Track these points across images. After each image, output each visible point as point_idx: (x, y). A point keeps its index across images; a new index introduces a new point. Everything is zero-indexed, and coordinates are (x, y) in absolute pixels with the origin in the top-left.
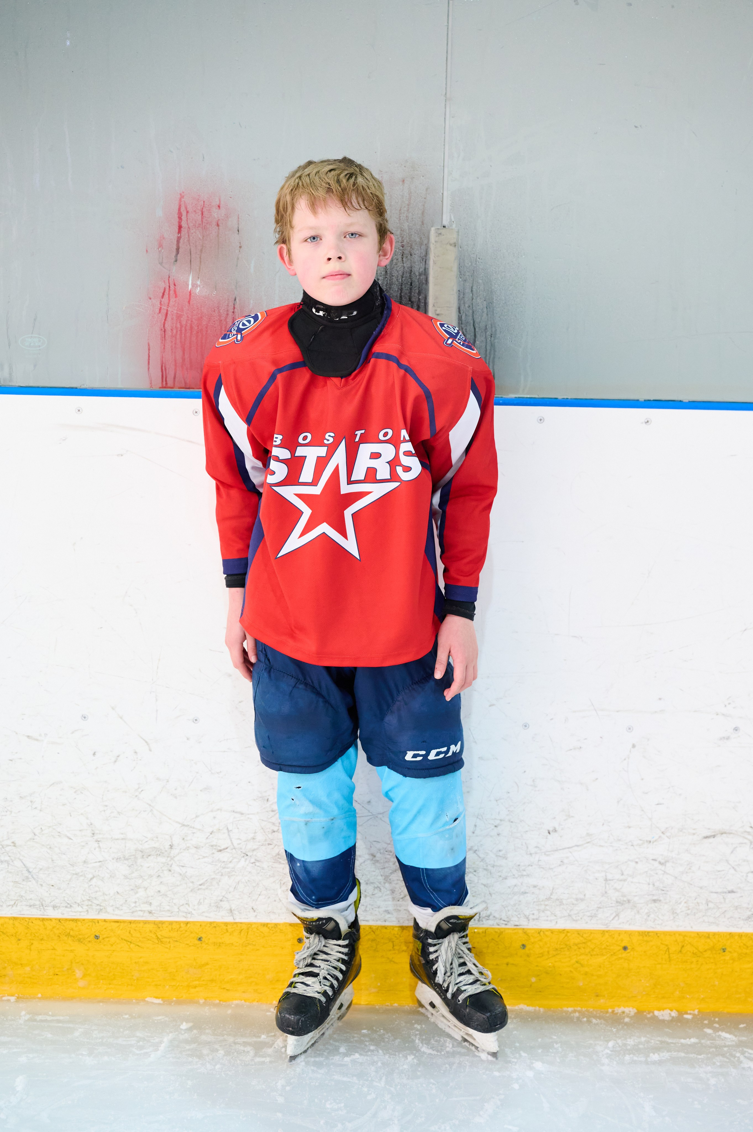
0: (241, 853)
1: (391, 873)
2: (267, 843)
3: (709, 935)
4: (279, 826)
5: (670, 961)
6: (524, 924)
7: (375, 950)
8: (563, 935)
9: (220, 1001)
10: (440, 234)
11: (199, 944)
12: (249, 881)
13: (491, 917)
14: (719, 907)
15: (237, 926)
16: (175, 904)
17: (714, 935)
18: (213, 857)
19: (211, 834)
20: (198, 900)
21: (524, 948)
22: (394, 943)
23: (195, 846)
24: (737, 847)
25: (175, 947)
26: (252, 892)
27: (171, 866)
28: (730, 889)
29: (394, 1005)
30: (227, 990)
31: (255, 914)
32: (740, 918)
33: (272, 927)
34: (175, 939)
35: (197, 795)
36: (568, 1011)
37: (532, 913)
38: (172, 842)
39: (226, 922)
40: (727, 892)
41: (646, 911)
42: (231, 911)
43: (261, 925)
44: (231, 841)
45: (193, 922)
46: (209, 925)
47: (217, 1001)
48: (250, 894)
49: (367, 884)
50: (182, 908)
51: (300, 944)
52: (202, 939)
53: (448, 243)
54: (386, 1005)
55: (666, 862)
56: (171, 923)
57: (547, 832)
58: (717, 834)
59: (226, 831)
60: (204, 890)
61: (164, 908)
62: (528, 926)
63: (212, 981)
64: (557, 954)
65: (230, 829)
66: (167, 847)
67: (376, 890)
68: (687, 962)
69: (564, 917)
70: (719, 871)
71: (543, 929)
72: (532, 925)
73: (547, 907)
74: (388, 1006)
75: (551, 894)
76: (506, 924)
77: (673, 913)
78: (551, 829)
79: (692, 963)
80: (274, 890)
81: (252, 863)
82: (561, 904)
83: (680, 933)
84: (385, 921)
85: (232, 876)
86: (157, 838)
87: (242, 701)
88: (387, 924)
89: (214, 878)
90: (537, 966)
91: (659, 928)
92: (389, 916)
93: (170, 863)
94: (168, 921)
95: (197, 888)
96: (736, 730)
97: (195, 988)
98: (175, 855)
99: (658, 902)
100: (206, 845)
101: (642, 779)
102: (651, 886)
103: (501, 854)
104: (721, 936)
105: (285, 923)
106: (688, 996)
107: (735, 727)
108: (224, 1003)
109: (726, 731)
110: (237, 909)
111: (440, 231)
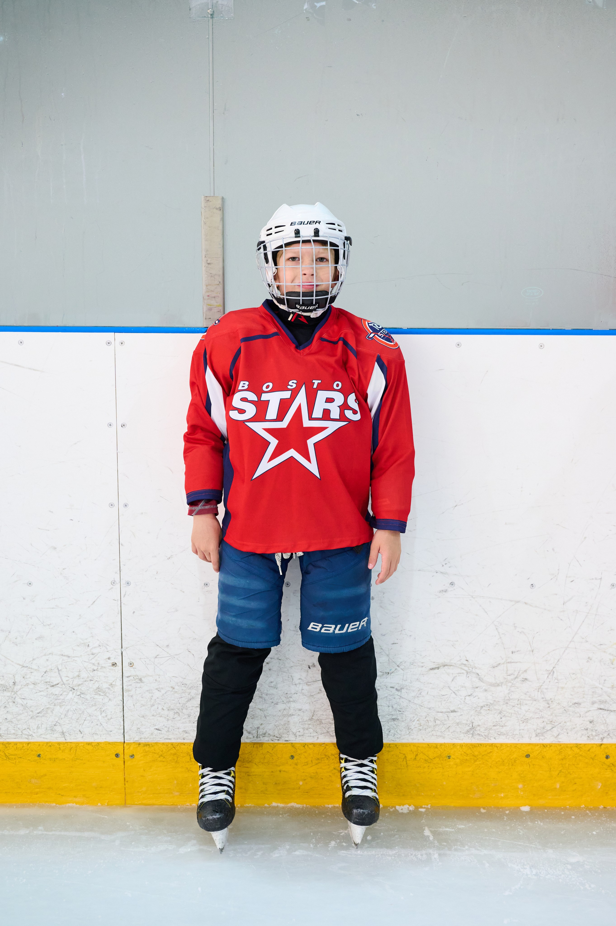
0: (69, 688)
1: (187, 701)
2: (89, 679)
3: (437, 745)
4: (98, 666)
5: (407, 766)
6: (292, 739)
7: (176, 762)
8: (323, 748)
9: (56, 804)
10: (208, 201)
11: (38, 760)
12: (76, 709)
13: (267, 735)
14: (444, 723)
15: (68, 745)
16: (19, 728)
17: (440, 746)
18: (47, 691)
19: (45, 673)
20: (37, 725)
21: (292, 759)
22: (191, 756)
23: (33, 683)
24: (456, 676)
25: (19, 762)
26: (78, 718)
27: (15, 699)
28: (452, 709)
29: (193, 805)
30: (62, 795)
31: (82, 735)
32: (461, 732)
33: (95, 746)
34: (20, 756)
35: (33, 643)
36: (329, 807)
37: (298, 730)
38: (15, 680)
39: (59, 742)
40: (450, 712)
41: (388, 728)
42: (63, 733)
43: (87, 744)
44: (61, 678)
45: (33, 742)
46: (45, 744)
47: (54, 804)
48: (77, 720)
49: (168, 710)
50: (24, 732)
51: (117, 758)
52: (40, 756)
53: (214, 208)
54: (186, 805)
55: (401, 689)
56: (16, 744)
57: (308, 667)
58: (440, 667)
59: (57, 671)
60: (41, 717)
61: (10, 732)
62: (296, 741)
63: (49, 788)
64: (318, 763)
65: (60, 669)
66: (11, 684)
67: (176, 714)
68: (421, 767)
69: (324, 733)
70: (443, 695)
71: (308, 743)
72: (299, 740)
73: (310, 726)
74: (188, 805)
75: (313, 716)
76: (278, 740)
77: (409, 729)
78: (311, 665)
79: (424, 768)
80: (96, 716)
81: (78, 695)
82: (321, 723)
83: (414, 745)
84: (184, 739)
85: (62, 705)
86: (3, 677)
87: (65, 569)
88: (185, 741)
89: (49, 708)
90: (304, 772)
91: (398, 741)
92: (187, 735)
93: (14, 696)
94: (13, 742)
95: (36, 716)
96: (452, 585)
97: (37, 794)
98: (17, 690)
99: (397, 720)
100: (41, 682)
101: (380, 624)
102: (390, 708)
103: (272, 684)
104: (446, 746)
105: (105, 742)
106: (423, 794)
107: (451, 582)
108: (59, 806)
109: (444, 585)
110: (68, 731)
111: (208, 199)
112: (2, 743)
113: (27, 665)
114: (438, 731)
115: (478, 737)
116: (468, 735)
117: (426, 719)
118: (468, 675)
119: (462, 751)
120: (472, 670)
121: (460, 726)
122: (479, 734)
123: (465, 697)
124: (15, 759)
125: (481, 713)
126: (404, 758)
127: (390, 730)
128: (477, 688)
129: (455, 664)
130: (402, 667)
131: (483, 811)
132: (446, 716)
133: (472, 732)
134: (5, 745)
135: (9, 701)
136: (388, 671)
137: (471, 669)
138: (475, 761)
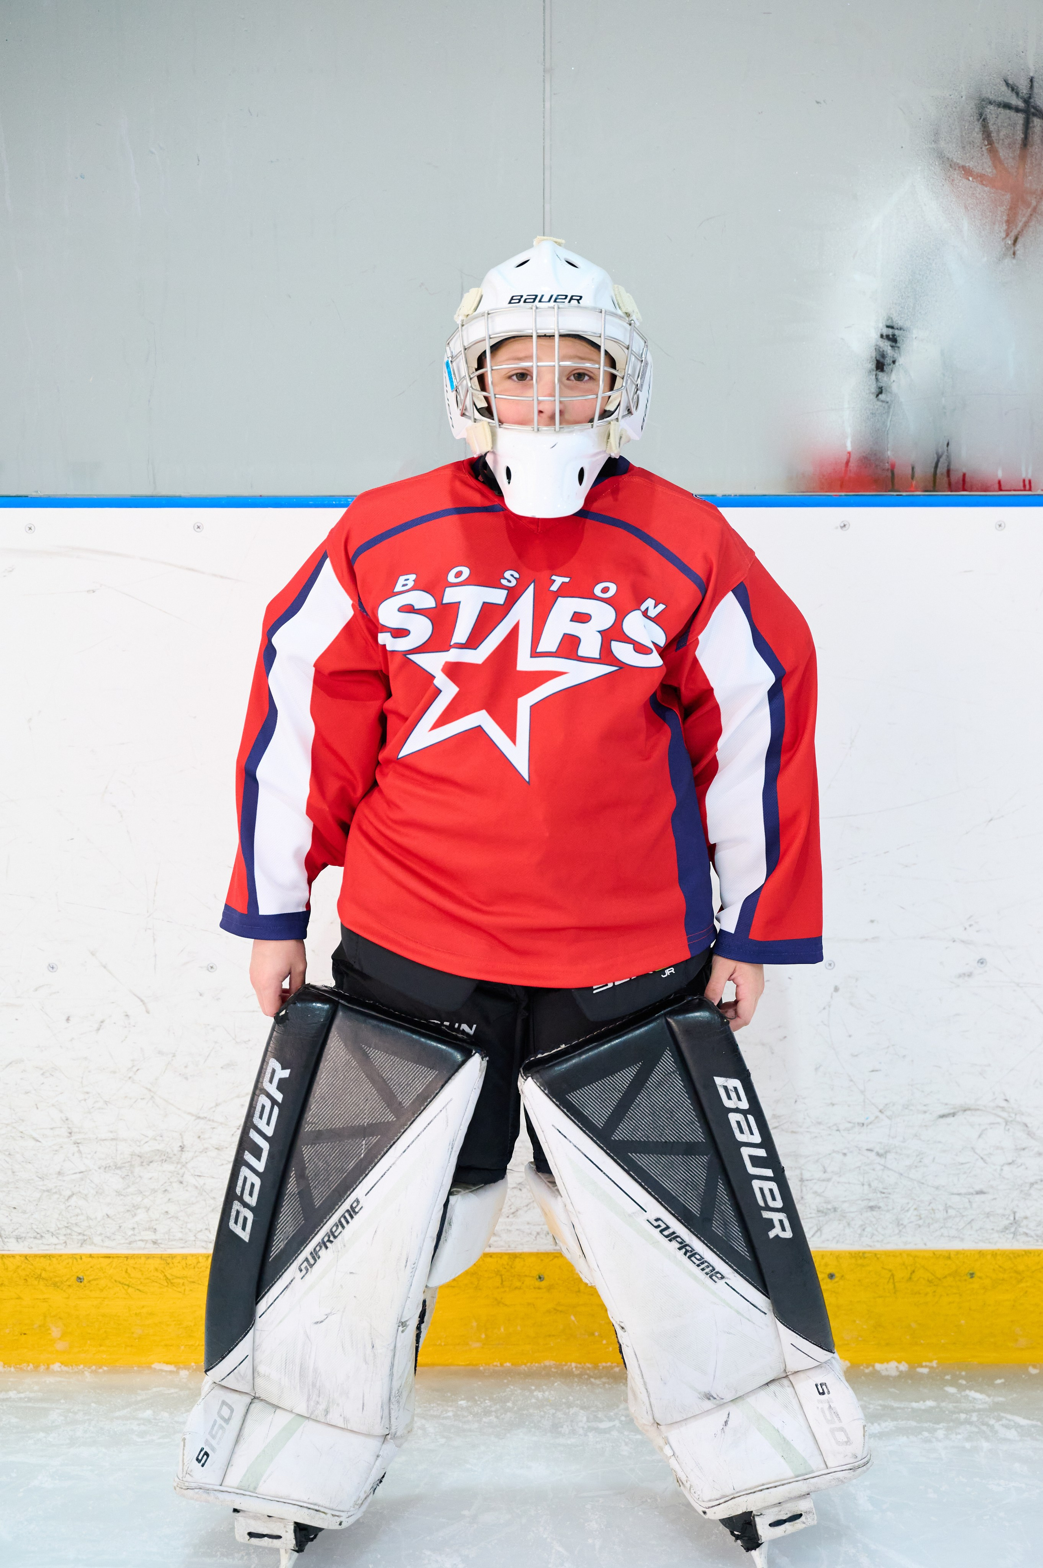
112: (160, 1256)
113: (205, 1115)
114: (951, 1228)
115: (1024, 1238)
116: (1006, 1235)
117: (930, 1208)
118: (1007, 1127)
119: (996, 1264)
120: (1015, 1118)
121: (991, 1218)
122: (1026, 1234)
123: (1003, 1166)
124: (183, 1284)
125: (1030, 1195)
126: (890, 1278)
127: (864, 1227)
128: (1024, 1149)
129: (985, 1106)
130: (889, 1113)
131: (1033, 1371)
132: (967, 1200)
133: (1013, 1230)
134: (166, 1260)
135: (171, 1180)
136: (861, 1120)
137: (1013, 1115)
138: (1020, 1281)
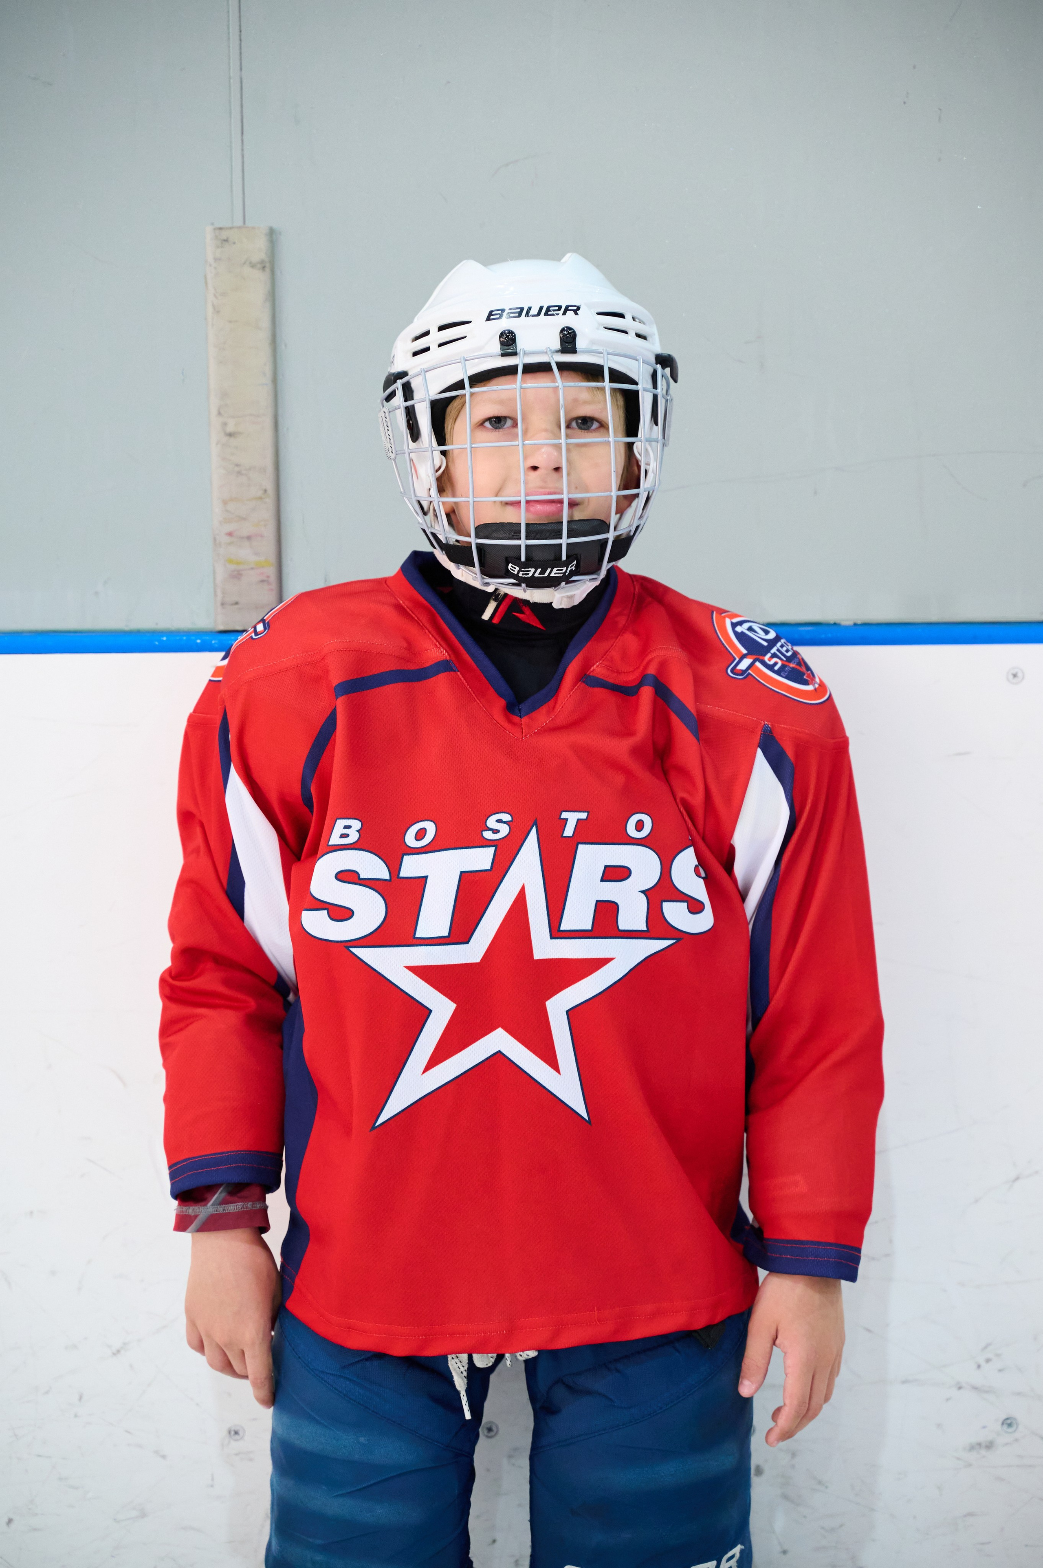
10: (226, 241)
53: (245, 263)
96: (1010, 1425)
107: (1005, 1417)
109: (984, 1427)
111: (224, 235)
